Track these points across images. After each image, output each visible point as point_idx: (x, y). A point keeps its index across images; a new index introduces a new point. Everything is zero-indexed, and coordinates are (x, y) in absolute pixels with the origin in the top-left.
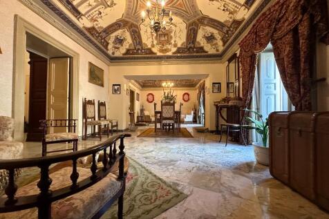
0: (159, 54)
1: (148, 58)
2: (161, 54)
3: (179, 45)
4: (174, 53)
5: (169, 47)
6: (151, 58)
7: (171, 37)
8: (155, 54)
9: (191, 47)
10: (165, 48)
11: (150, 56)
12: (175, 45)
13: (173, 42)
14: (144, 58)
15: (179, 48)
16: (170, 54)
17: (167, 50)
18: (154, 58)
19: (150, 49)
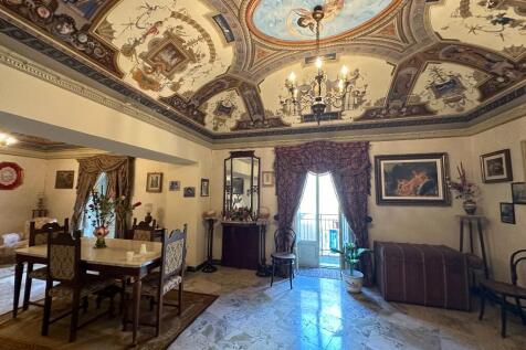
0: (129, 80)
1: (86, 70)
2: (135, 85)
3: (181, 91)
4: (163, 99)
5: (163, 81)
6: (98, 77)
7: (182, 69)
8: (121, 74)
9: (193, 105)
10: (153, 77)
11: (98, 67)
12: (175, 87)
13: (177, 77)
14: (72, 63)
15: (176, 96)
16: (153, 95)
17: (153, 85)
18: (109, 83)
19: (112, 52)
